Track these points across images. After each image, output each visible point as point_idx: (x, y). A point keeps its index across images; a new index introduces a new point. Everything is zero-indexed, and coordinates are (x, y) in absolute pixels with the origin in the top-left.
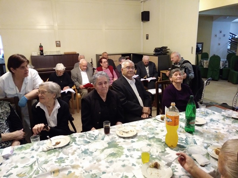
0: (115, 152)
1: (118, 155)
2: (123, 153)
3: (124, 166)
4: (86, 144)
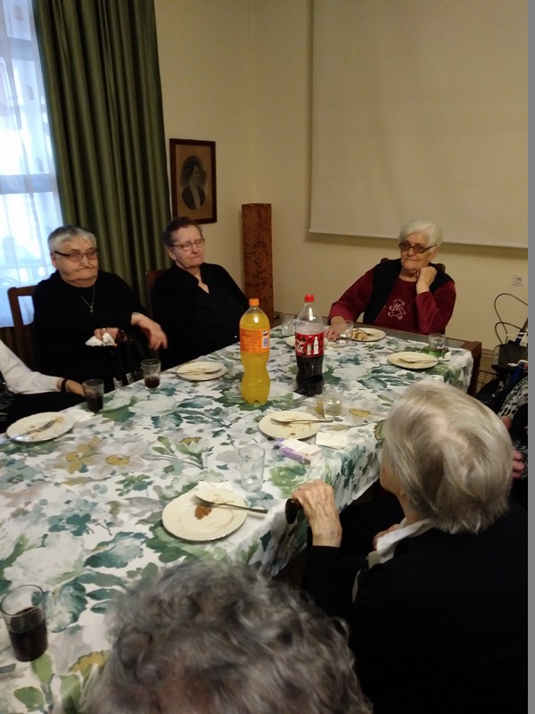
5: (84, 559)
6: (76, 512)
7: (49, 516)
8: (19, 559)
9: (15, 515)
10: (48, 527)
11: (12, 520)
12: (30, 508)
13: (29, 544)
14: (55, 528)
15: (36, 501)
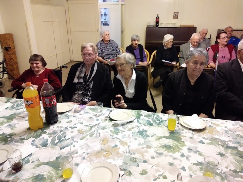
0: (171, 145)
1: (173, 150)
2: (180, 151)
3: (171, 164)
4: (147, 125)
5: (152, 126)
6: (138, 135)
7: (144, 140)
8: (163, 136)
9: (150, 147)
10: (148, 138)
11: (152, 147)
12: (145, 146)
13: (157, 137)
14: (148, 136)
15: (141, 147)
